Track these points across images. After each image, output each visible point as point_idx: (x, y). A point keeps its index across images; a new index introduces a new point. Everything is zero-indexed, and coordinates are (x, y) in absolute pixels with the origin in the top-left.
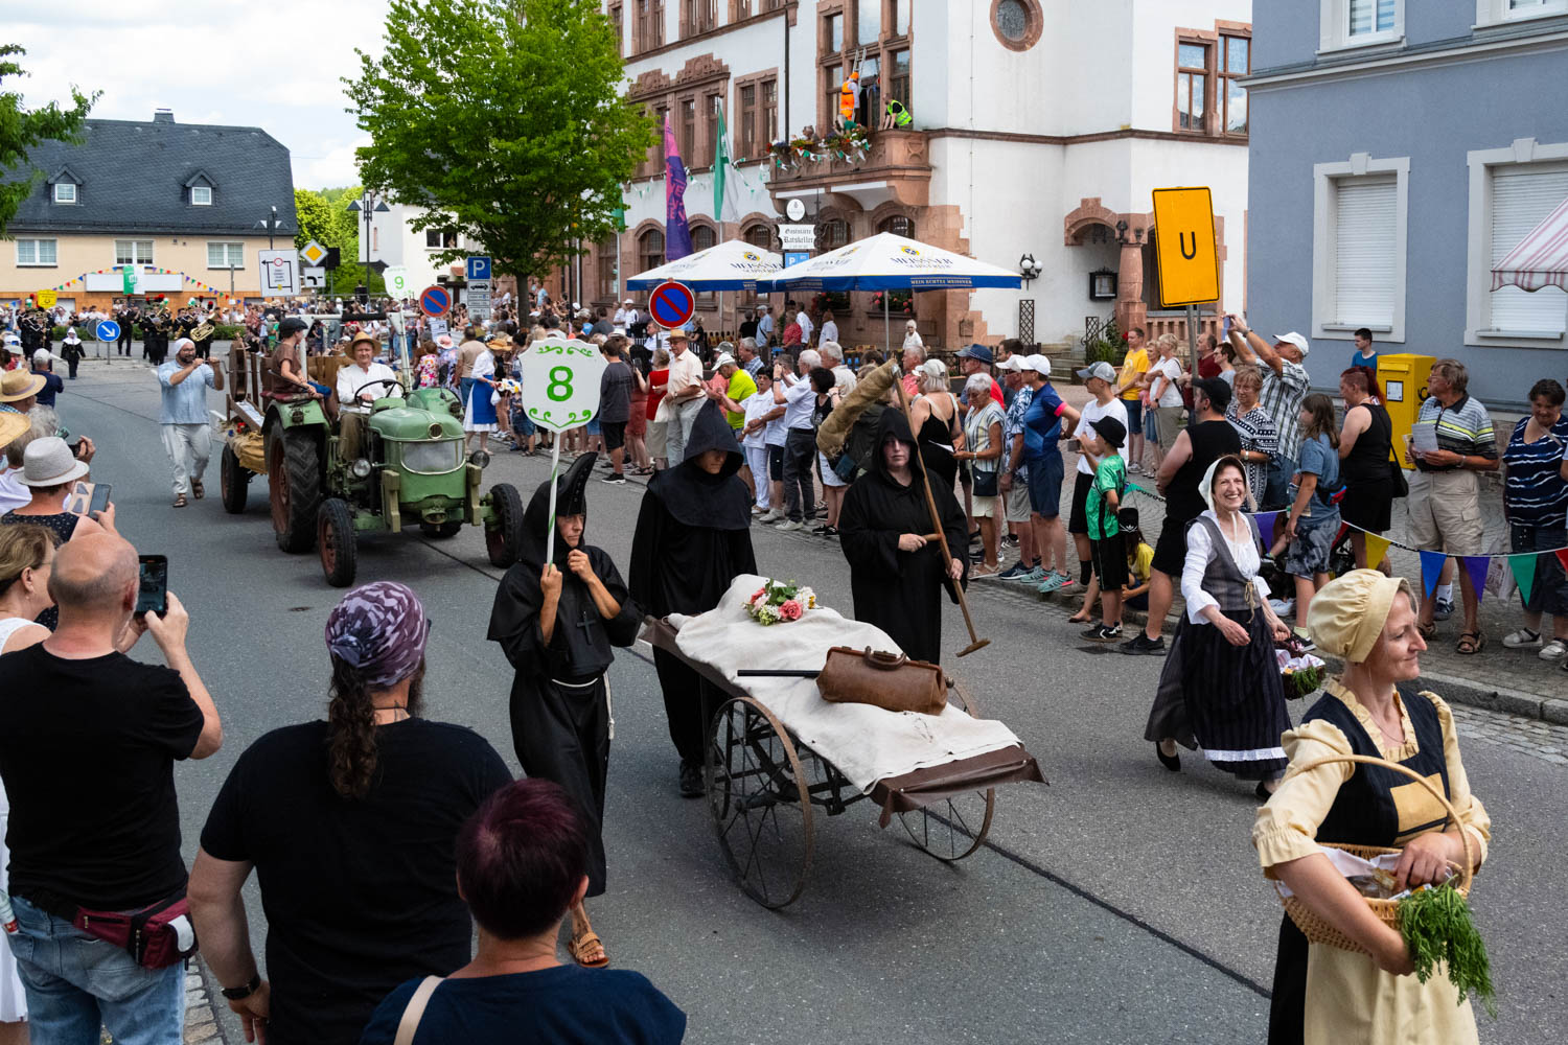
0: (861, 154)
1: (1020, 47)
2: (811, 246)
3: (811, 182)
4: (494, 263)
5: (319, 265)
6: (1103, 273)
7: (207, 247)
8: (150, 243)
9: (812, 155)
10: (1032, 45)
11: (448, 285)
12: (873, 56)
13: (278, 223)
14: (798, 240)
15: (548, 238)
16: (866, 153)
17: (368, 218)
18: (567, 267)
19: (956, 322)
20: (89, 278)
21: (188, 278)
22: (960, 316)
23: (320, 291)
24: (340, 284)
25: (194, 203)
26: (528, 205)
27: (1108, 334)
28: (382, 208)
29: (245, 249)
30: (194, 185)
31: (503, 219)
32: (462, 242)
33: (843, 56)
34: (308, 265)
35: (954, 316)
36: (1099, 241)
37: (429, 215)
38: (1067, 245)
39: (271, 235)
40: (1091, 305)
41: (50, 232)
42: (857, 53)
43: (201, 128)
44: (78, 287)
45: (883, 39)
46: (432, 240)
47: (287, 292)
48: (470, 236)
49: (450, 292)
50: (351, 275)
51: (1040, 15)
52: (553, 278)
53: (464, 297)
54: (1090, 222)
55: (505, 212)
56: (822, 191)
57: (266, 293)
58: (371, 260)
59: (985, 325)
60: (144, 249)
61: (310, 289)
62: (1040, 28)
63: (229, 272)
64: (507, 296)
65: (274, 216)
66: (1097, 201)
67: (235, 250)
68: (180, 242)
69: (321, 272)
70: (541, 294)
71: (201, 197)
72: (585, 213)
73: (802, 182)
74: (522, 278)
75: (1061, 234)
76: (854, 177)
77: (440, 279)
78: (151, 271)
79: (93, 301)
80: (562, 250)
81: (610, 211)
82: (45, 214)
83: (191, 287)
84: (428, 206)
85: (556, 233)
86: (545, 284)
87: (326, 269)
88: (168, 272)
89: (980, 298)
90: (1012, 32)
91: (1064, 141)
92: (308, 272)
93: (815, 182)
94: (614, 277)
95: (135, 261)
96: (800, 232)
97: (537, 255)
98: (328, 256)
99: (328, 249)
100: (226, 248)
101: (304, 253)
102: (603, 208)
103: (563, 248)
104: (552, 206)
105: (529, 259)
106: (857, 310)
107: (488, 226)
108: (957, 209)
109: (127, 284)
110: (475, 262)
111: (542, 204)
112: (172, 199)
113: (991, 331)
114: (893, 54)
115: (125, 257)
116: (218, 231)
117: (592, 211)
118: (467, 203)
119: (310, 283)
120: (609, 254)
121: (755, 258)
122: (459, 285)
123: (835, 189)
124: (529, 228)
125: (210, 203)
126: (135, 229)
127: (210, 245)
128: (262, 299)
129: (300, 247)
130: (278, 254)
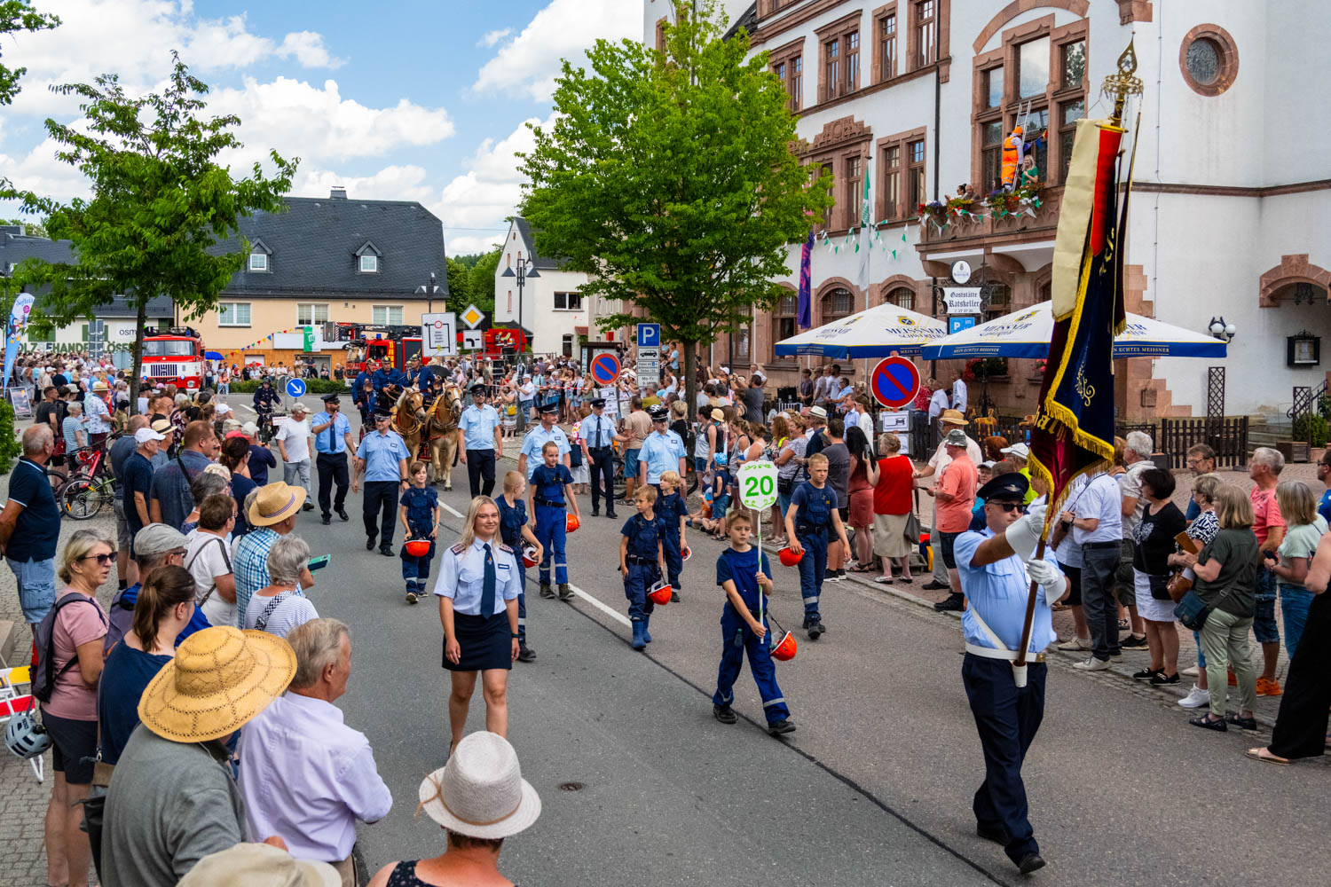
0: (1030, 211)
1: (1212, 91)
2: (977, 310)
3: (969, 243)
5: (477, 328)
6: (1304, 337)
7: (372, 309)
8: (327, 305)
9: (972, 215)
10: (1226, 88)
12: (1039, 108)
13: (436, 288)
14: (964, 304)
16: (1036, 210)
17: (521, 283)
19: (1137, 390)
20: (276, 337)
22: (1141, 385)
25: (362, 270)
27: (1320, 405)
28: (535, 273)
29: (406, 310)
30: (362, 254)
32: (587, 305)
33: (1003, 110)
34: (468, 328)
35: (1134, 384)
36: (1305, 302)
38: (1262, 306)
39: (430, 298)
40: (1290, 373)
41: (245, 297)
42: (1020, 106)
43: (369, 203)
44: (266, 345)
45: (1052, 89)
46: (559, 303)
47: (445, 353)
51: (1235, 56)
54: (1293, 281)
56: (981, 252)
59: (1169, 394)
60: (322, 310)
62: (1234, 69)
65: (433, 282)
66: (1303, 258)
67: (397, 311)
68: (351, 304)
69: (477, 335)
71: (369, 264)
73: (958, 243)
74: (689, 345)
75: (1256, 294)
76: (1020, 237)
77: (565, 338)
79: (279, 357)
82: (242, 281)
84: (598, 273)
89: (1164, 367)
90: (1203, 75)
91: (1260, 193)
92: (467, 334)
93: (975, 242)
95: (313, 322)
96: (965, 295)
98: (484, 319)
99: (484, 313)
100: (388, 309)
101: (463, 317)
105: (697, 326)
106: (1016, 376)
108: (1140, 268)
109: (307, 342)
110: (644, 329)
112: (344, 267)
113: (1175, 401)
114: (1064, 106)
115: (305, 318)
116: (382, 295)
119: (468, 345)
121: (910, 323)
123: (995, 250)
125: (375, 270)
126: (314, 293)
127: (375, 307)
129: (457, 310)
130: (438, 317)
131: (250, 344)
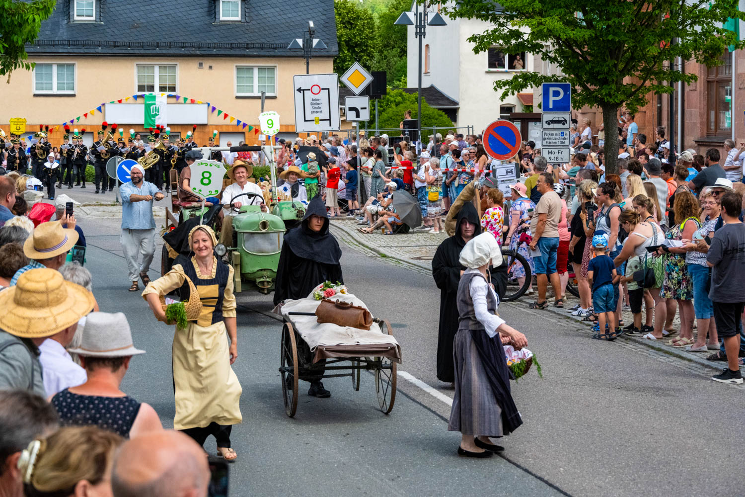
4: (574, 91)
5: (362, 94)
7: (235, 71)
8: (174, 67)
11: (515, 118)
13: (315, 41)
15: (644, 57)
17: (420, 34)
18: (665, 96)
20: (109, 108)
21: (214, 109)
23: (362, 125)
24: (385, 115)
25: (222, 18)
26: (619, 16)
28: (438, 21)
29: (277, 72)
31: (587, 34)
32: (532, 63)
34: (351, 94)
37: (494, 31)
39: (307, 55)
41: (69, 55)
44: (95, 119)
46: (495, 61)
47: (324, 127)
48: (546, 56)
49: (518, 125)
50: (397, 104)
52: (648, 110)
53: (535, 132)
55: (590, 25)
57: (301, 127)
58: (422, 87)
60: (167, 73)
61: (350, 122)
63: (259, 101)
64: (587, 132)
65: (312, 33)
67: (266, 74)
68: (206, 64)
69: (363, 102)
70: (632, 128)
71: (230, 10)
72: (691, 25)
74: (610, 109)
77: (503, 109)
78: (174, 100)
80: (660, 74)
81: (724, 21)
82: (63, 34)
83: (217, 120)
84: (495, 19)
85: (654, 51)
86: (638, 116)
87: (371, 98)
88: (193, 102)
92: (350, 102)
94: (726, 106)
95: (157, 88)
97: (626, 80)
98: (373, 82)
99: (373, 74)
100: (256, 71)
101: (344, 79)
102: (715, 17)
103: (661, 72)
104: (651, 18)
105: (619, 83)
107: (568, 43)
109: (149, 113)
110: (552, 89)
111: (637, 14)
112: (198, 15)
115: (146, 83)
116: (248, 52)
117: (699, 23)
118: (541, 14)
119: (351, 116)
120: (720, 76)
122: (528, 118)
124: (621, 44)
125: (239, 18)
126: (157, 50)
127: (239, 69)
128: (295, 134)
129: (340, 70)
130: (316, 80)
131: (75, 118)
